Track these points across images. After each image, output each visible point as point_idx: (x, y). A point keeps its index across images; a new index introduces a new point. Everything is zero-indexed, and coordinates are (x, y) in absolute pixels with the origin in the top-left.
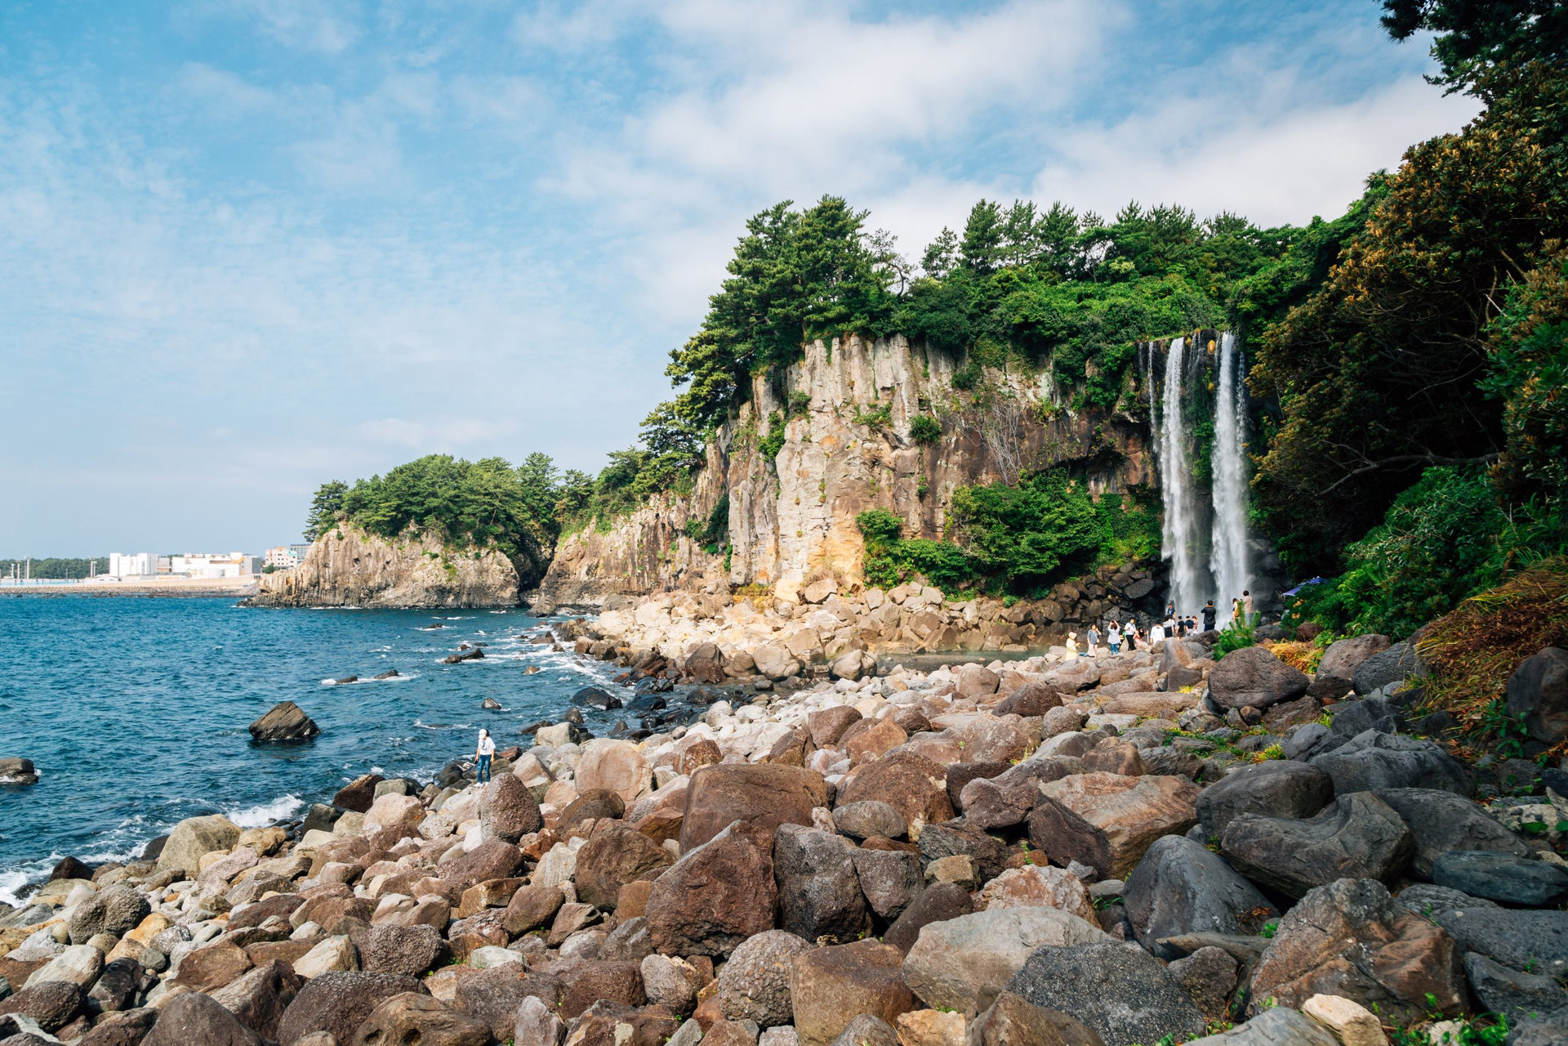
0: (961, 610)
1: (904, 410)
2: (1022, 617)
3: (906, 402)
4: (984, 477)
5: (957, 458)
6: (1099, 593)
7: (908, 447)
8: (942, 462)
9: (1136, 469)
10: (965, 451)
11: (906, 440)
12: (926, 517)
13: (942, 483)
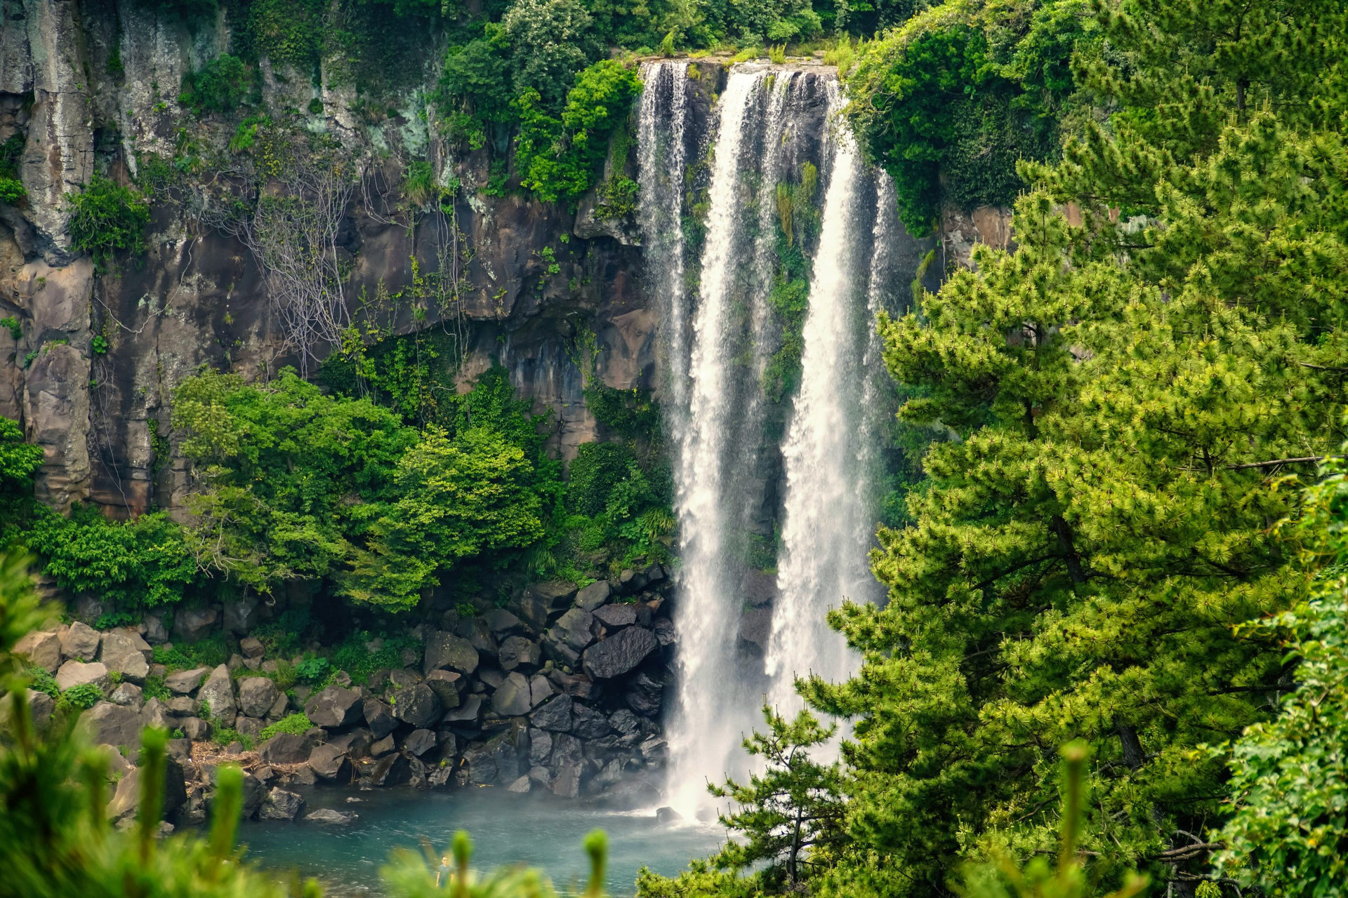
0: (194, 693)
1: (57, 165)
2: (340, 714)
3: (62, 142)
4: (253, 343)
5: (186, 292)
6: (525, 658)
7: (62, 261)
8: (149, 302)
9: (625, 351)
10: (207, 274)
11: (60, 242)
12: (106, 440)
13: (149, 358)
